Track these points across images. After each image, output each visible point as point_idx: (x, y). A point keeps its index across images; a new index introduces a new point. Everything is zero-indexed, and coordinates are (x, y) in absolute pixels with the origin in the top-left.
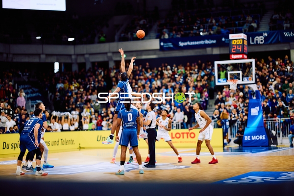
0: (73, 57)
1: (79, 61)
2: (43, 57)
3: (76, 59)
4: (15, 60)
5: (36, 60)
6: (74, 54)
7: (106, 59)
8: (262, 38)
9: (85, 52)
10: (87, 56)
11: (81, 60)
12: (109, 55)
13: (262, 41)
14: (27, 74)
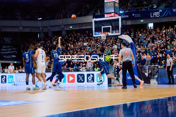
0: (41, 28)
1: (44, 31)
2: (21, 28)
3: (43, 30)
4: (2, 31)
5: (16, 30)
6: (41, 27)
7: (61, 30)
8: (158, 13)
9: (48, 26)
10: (49, 28)
11: (45, 30)
12: (62, 26)
13: (158, 15)
14: (10, 39)
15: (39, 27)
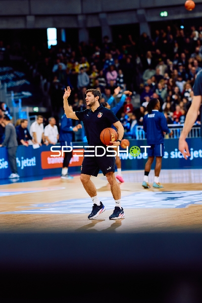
0: (80, 18)
1: (90, 25)
2: (31, 19)
3: (85, 22)
5: (19, 25)
6: (82, 14)
7: (135, 20)
9: (99, 10)
10: (102, 16)
11: (93, 23)
12: (140, 12)
15: (76, 16)
